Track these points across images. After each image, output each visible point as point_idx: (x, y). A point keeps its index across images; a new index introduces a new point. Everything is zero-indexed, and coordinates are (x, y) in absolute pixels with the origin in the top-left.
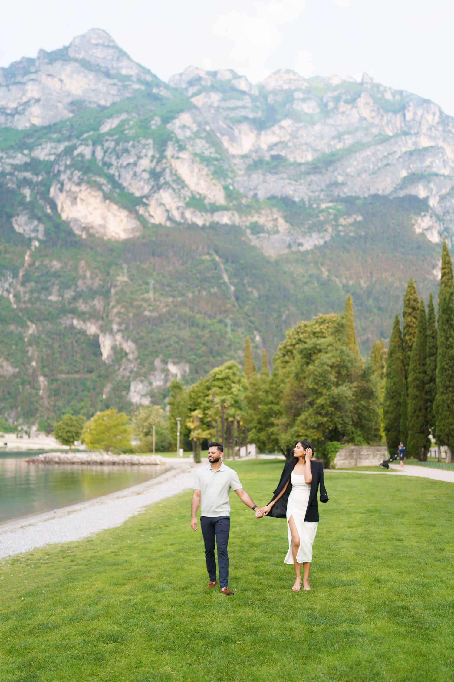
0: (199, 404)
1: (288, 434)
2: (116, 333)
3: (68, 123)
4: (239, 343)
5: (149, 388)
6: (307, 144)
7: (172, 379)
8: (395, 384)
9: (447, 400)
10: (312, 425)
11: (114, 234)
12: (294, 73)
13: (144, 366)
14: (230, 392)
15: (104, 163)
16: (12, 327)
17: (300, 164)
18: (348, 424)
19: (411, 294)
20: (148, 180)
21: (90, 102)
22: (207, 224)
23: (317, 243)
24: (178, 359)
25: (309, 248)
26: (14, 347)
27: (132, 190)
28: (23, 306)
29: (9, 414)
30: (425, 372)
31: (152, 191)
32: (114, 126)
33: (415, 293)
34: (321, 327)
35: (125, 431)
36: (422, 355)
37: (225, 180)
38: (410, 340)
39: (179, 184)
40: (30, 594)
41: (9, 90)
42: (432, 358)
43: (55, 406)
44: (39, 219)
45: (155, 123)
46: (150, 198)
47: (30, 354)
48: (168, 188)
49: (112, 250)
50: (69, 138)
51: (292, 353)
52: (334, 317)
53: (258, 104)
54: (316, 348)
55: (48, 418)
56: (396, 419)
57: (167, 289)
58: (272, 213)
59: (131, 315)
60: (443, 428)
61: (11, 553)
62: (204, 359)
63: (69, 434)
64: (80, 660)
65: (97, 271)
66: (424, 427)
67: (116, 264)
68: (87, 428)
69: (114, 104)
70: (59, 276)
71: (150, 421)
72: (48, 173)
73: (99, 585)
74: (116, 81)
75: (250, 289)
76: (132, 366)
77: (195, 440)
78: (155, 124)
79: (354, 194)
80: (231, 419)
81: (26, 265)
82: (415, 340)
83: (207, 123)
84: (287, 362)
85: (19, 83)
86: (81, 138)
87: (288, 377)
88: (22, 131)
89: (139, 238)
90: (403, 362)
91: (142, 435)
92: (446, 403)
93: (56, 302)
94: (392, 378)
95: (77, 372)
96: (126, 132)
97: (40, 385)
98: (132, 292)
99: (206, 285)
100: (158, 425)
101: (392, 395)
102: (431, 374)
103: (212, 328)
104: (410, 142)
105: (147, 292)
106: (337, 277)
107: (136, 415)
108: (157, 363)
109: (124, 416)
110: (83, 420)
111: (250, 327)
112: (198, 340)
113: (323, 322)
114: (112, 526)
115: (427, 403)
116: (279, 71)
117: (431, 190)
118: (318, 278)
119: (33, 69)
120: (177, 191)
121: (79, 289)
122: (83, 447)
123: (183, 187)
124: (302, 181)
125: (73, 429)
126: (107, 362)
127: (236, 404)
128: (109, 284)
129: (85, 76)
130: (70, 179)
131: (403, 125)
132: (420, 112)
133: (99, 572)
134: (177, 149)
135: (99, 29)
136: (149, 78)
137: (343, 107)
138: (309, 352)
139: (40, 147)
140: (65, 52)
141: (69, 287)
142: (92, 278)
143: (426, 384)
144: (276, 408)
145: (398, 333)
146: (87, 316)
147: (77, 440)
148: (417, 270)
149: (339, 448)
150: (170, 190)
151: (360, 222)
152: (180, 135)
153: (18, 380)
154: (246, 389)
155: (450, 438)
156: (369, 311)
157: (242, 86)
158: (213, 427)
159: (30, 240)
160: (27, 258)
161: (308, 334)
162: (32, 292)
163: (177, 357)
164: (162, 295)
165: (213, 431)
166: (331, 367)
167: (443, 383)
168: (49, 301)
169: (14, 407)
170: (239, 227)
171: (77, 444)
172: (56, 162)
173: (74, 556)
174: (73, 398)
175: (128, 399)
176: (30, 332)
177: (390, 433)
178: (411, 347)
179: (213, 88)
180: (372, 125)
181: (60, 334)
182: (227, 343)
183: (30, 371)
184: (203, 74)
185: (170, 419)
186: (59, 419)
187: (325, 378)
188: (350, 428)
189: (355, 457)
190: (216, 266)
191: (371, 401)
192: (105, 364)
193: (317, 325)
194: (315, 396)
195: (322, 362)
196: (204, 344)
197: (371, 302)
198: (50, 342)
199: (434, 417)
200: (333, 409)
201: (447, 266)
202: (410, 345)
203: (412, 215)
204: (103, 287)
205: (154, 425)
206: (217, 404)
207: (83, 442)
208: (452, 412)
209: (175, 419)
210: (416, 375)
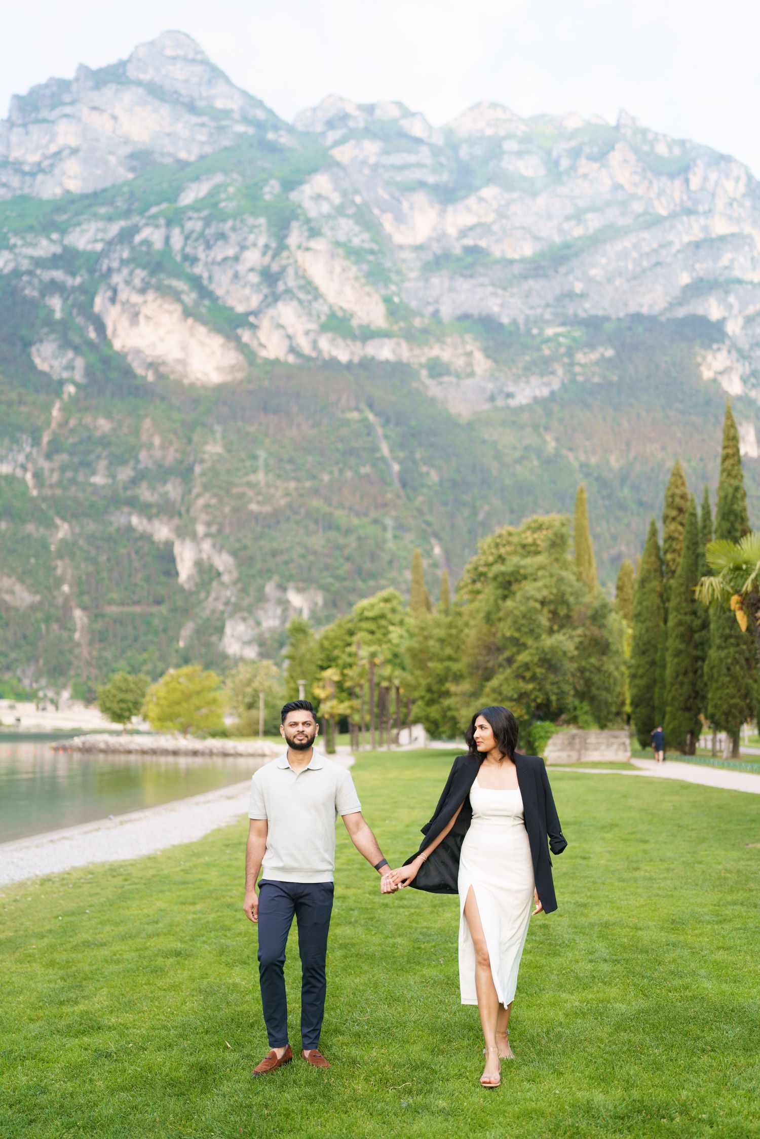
0: (335, 659)
2: (202, 539)
3: (125, 189)
4: (405, 558)
5: (256, 631)
6: (523, 228)
7: (293, 616)
8: (647, 630)
9: (727, 657)
10: (510, 694)
11: (200, 376)
12: (504, 109)
13: (248, 594)
14: (386, 639)
15: (186, 257)
16: (30, 528)
17: (512, 262)
18: (567, 694)
19: (677, 487)
20: (258, 285)
21: (162, 154)
22: (356, 360)
23: (538, 393)
24: (305, 582)
25: (524, 402)
26: (33, 561)
27: (231, 302)
28: (48, 492)
29: (24, 671)
30: (694, 613)
31: (264, 304)
32: (202, 194)
33: (683, 484)
34: (536, 536)
35: (214, 701)
37: (386, 287)
38: (674, 560)
39: (308, 292)
41: (27, 133)
43: (100, 658)
44: (77, 349)
45: (271, 191)
46: (261, 315)
47: (59, 572)
48: (291, 299)
49: (196, 401)
50: (127, 214)
51: (485, 578)
52: (554, 521)
53: (443, 160)
54: (518, 572)
55: (88, 678)
56: (649, 687)
57: (288, 467)
58: (464, 342)
59: (227, 510)
60: (719, 703)
62: (348, 584)
63: (123, 705)
65: (171, 436)
66: (691, 700)
67: (204, 425)
68: (152, 695)
69: (202, 157)
70: (109, 444)
71: (255, 684)
72: (91, 271)
73: (161, 904)
74: (205, 119)
75: (424, 469)
76: (228, 593)
77: (327, 716)
78: (270, 193)
79: (600, 313)
80: (385, 684)
81: (54, 425)
82: (680, 560)
83: (356, 192)
84: (478, 592)
85: (44, 121)
86: (147, 214)
87: (475, 618)
88: (48, 202)
89: (241, 382)
90: (661, 596)
91: (242, 709)
92: (724, 664)
93: (103, 487)
94: (643, 622)
95: (136, 603)
96: (222, 205)
97: (75, 624)
98: (229, 472)
99: (353, 461)
100: (269, 692)
101: (643, 648)
102: (703, 617)
103: (362, 533)
104: (696, 227)
105: (255, 471)
106: (570, 449)
107: (233, 676)
108: (270, 589)
109: (213, 677)
110: (145, 682)
111: (424, 531)
112: (337, 553)
113: (539, 528)
114: (186, 841)
115: (696, 662)
116: (478, 105)
117: (730, 307)
118: (539, 452)
119: (67, 98)
120: (306, 304)
121: (141, 466)
122: (145, 727)
123: (316, 298)
124: (515, 290)
125: (130, 697)
126: (186, 587)
127: (396, 659)
128: (192, 458)
129: (155, 111)
130: (128, 283)
131: (685, 197)
132: (713, 176)
133: (162, 891)
134: (306, 234)
135: (178, 32)
136: (260, 115)
137: (585, 166)
138: (507, 578)
139: (78, 229)
140: (121, 70)
141: (124, 462)
142: (163, 447)
143: (696, 632)
144: (456, 667)
145: (654, 549)
146: (154, 511)
147: (135, 715)
149: (552, 733)
150: (295, 303)
151: (610, 360)
152: (312, 210)
153: (39, 615)
154: (411, 635)
155: (730, 719)
156: (622, 507)
157: (417, 129)
158: (357, 697)
159: (61, 383)
160: (55, 412)
161: (512, 548)
162: (63, 469)
163: (302, 580)
164: (279, 476)
165: (356, 703)
166: (543, 603)
167: (720, 631)
168: (91, 485)
169: (32, 659)
170: (408, 365)
171: (136, 722)
172: (105, 253)
174: (130, 646)
175: (221, 648)
176: (60, 535)
177: (638, 710)
178: (673, 572)
179: (368, 132)
180: (633, 197)
181: (109, 539)
182: (386, 557)
183: (60, 601)
184: (351, 109)
185: (288, 682)
186: (106, 680)
187: (532, 620)
188: (571, 700)
189: (577, 746)
190: (369, 429)
191: (605, 658)
192: (182, 589)
193: (529, 533)
194: (515, 650)
195: (528, 595)
196: (348, 559)
197: (626, 492)
198: (93, 553)
199: (706, 685)
200: (543, 671)
201: (731, 443)
202: (673, 568)
203: (697, 349)
204: (182, 462)
205: (262, 691)
206: (362, 659)
207: (145, 718)
208: (734, 678)
209: (295, 682)
210: (680, 617)
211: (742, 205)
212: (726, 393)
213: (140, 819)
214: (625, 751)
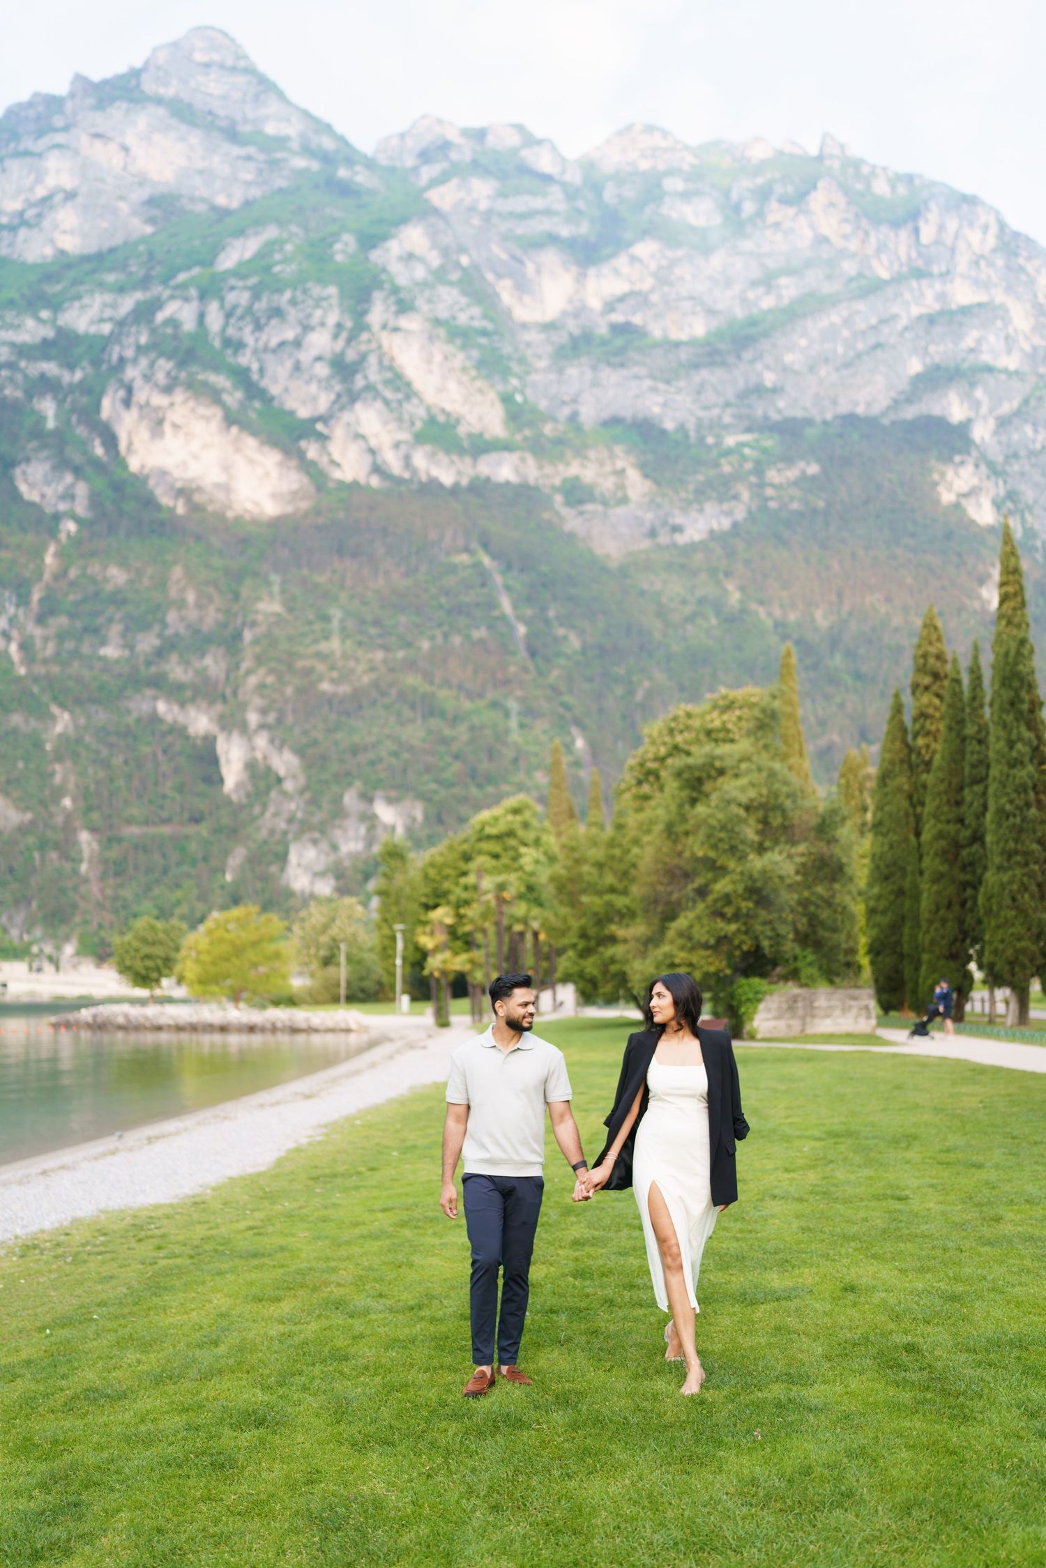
0: (445, 894)
1: (648, 961)
2: (256, 732)
3: (141, 248)
4: (536, 755)
5: (332, 858)
6: (692, 298)
7: (383, 837)
8: (891, 847)
9: (1011, 882)
10: (703, 939)
11: (249, 506)
12: (665, 134)
13: (319, 807)
14: (516, 865)
15: (227, 342)
16: (16, 719)
17: (677, 345)
18: (785, 938)
19: (930, 643)
20: (328, 379)
21: (192, 200)
22: (465, 482)
23: (715, 526)
24: (398, 790)
25: (697, 537)
26: (21, 765)
27: (291, 403)
28: (41, 670)
29: (10, 918)
30: (961, 821)
31: (337, 406)
32: (248, 255)
33: (939, 639)
34: (725, 717)
35: (277, 955)
36: (955, 781)
37: (505, 381)
38: (928, 746)
39: (397, 389)
40: (64, 1322)
41: (3, 170)
42: (978, 788)
43: (116, 898)
44: (77, 471)
45: (344, 248)
46: (333, 422)
47: (58, 779)
48: (374, 399)
49: (245, 542)
50: (145, 283)
51: (658, 777)
52: (752, 695)
53: (581, 204)
54: (712, 765)
55: (100, 926)
56: (895, 927)
57: (373, 631)
58: (612, 457)
59: (289, 691)
60: (1001, 947)
61: (19, 1231)
62: (456, 790)
63: (150, 963)
64: (180, 1466)
65: (211, 590)
66: (958, 944)
67: (255, 574)
68: (190, 948)
69: (248, 204)
70: (124, 602)
71: (334, 931)
72: (96, 363)
73: (220, 1301)
74: (251, 150)
75: (561, 632)
76: (293, 806)
77: (436, 974)
78: (343, 252)
79: (800, 414)
80: (518, 928)
81: (47, 576)
82: (938, 746)
83: (462, 250)
84: (646, 798)
85: (27, 153)
86: (172, 283)
87: (649, 832)
88: (35, 266)
89: (306, 514)
90: (910, 797)
91: (315, 965)
92: (1007, 891)
93: (117, 661)
94: (885, 835)
95: (166, 821)
96: (277, 269)
97: (80, 852)
98: (290, 639)
99: (462, 621)
100: (352, 941)
101: (885, 871)
102: (974, 824)
103: (476, 720)
104: (929, 295)
105: (327, 637)
106: (761, 603)
107: (303, 920)
108: (350, 799)
109: (276, 922)
110: (180, 929)
111: (562, 717)
112: (442, 749)
113: (729, 707)
114: (250, 1170)
115: (965, 890)
116: (629, 128)
117: (977, 405)
118: (718, 606)
119: (58, 121)
120: (394, 405)
121: (169, 632)
122: (180, 992)
123: (408, 397)
124: (682, 384)
125: (158, 951)
126: (235, 798)
127: (531, 893)
128: (239, 621)
129: (182, 139)
130: (147, 378)
131: (914, 254)
132: (952, 225)
133: (220, 1273)
134: (393, 308)
135: (212, 28)
136: (328, 144)
137: (776, 213)
138: (697, 774)
139: (77, 304)
140: (133, 82)
141: (146, 627)
142: (199, 606)
143: (963, 847)
144: (620, 902)
145: (899, 731)
146: (188, 693)
147: (167, 976)
148: (943, 588)
149: (765, 993)
150: (379, 404)
151: (814, 478)
152: (402, 275)
153: (31, 840)
154: (552, 859)
155: (1017, 969)
156: (834, 681)
157: (544, 162)
158: (479, 947)
159: (57, 517)
160: (49, 559)
161: (693, 735)
162: (61, 637)
163: (394, 787)
164: (360, 644)
165: (478, 955)
166: (748, 808)
167: (1001, 845)
168: (100, 658)
169: (21, 900)
170: (537, 489)
171: (167, 985)
172: (114, 338)
173: (163, 1236)
174: (157, 881)
175: (283, 882)
176: (59, 728)
177: (880, 958)
178: (928, 764)
179: (477, 167)
180: (843, 254)
181: (126, 733)
182: (509, 754)
183: (59, 820)
184: (453, 136)
185: (379, 927)
186: (125, 929)
187: (733, 833)
188: (790, 947)
189: (801, 1012)
190: (484, 578)
191: (837, 886)
192: (229, 802)
193: (715, 714)
194: (710, 875)
195: (727, 797)
196: (456, 757)
197: (838, 660)
198: (105, 753)
199: (979, 922)
200: (751, 905)
201: (1011, 577)
202: (927, 758)
203: (933, 462)
204: (225, 626)
205: (342, 941)
206: (486, 893)
207: (180, 980)
208: (1021, 911)
209: (391, 928)
210: (939, 826)
211: (991, 264)
212: (973, 522)
213: (177, 1133)
214: (869, 1017)
